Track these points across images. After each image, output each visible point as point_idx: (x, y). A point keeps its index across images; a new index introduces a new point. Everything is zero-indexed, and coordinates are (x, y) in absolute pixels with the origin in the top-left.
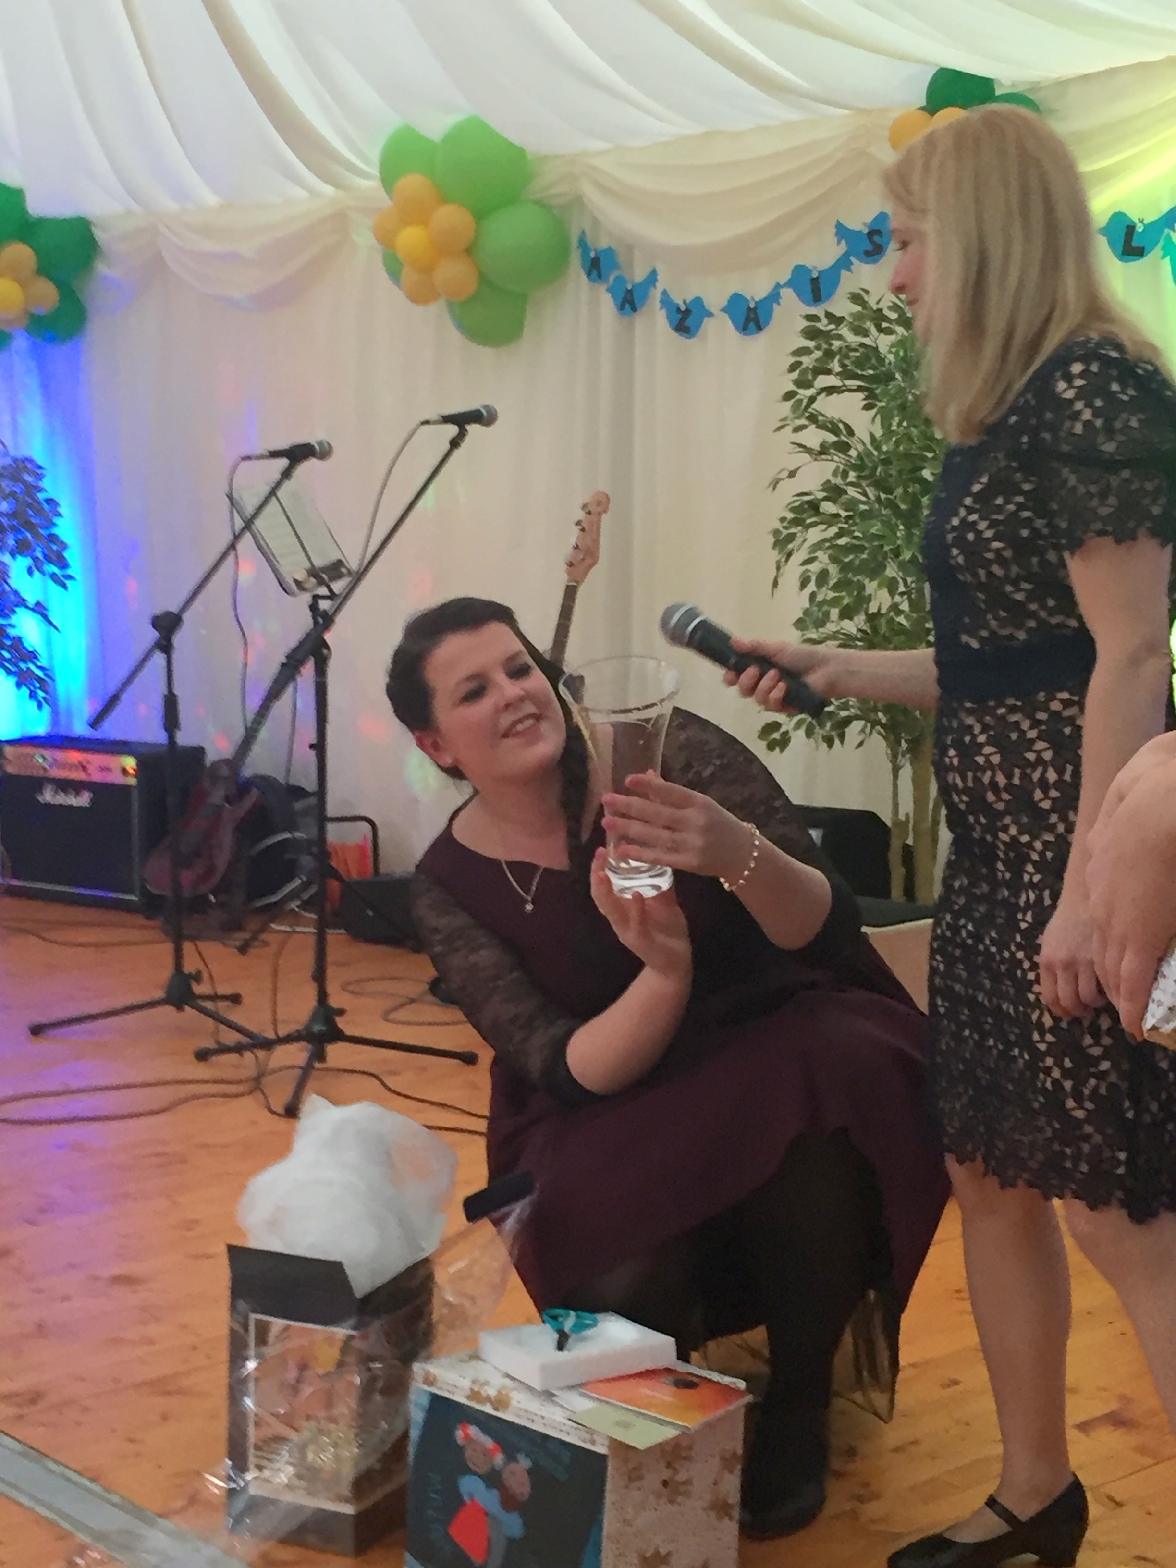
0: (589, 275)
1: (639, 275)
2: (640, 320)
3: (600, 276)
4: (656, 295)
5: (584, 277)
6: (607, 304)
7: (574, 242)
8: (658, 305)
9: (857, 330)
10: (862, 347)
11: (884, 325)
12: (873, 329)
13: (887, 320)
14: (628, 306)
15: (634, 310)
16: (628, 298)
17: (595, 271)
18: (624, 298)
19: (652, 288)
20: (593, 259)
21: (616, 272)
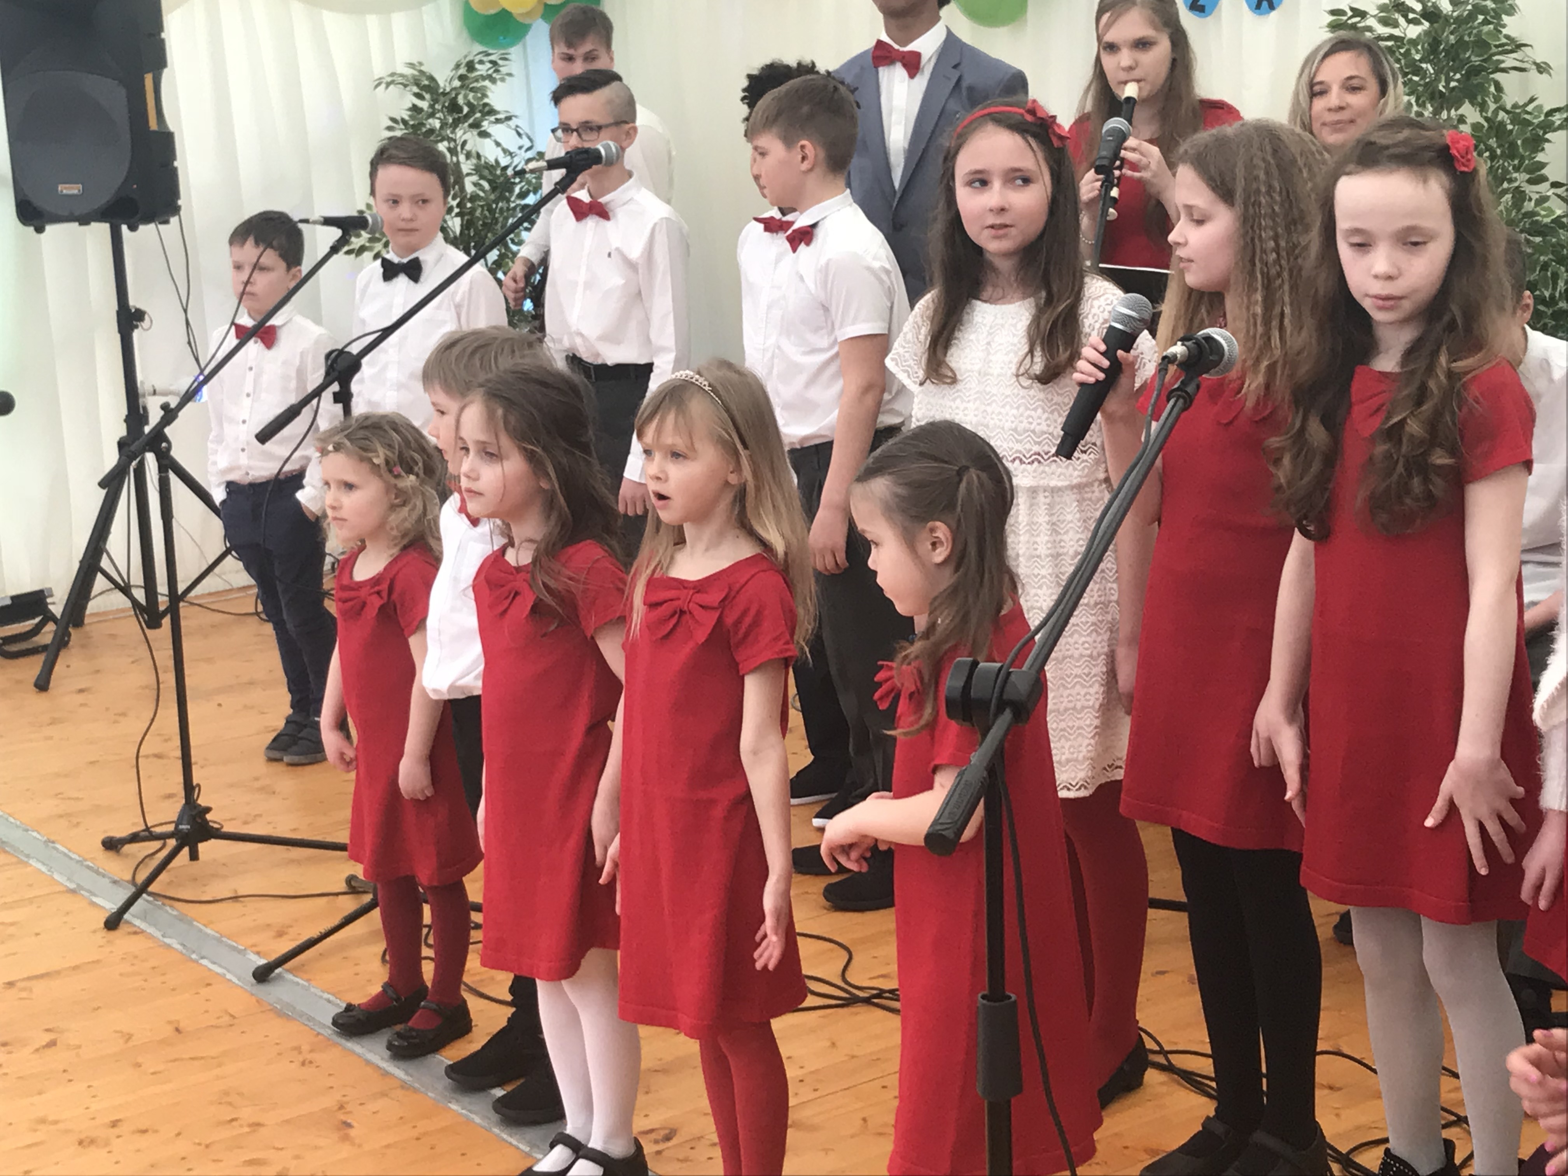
9: (1385, 22)
10: (1391, 37)
11: (1411, 16)
12: (1402, 21)
13: (1413, 11)
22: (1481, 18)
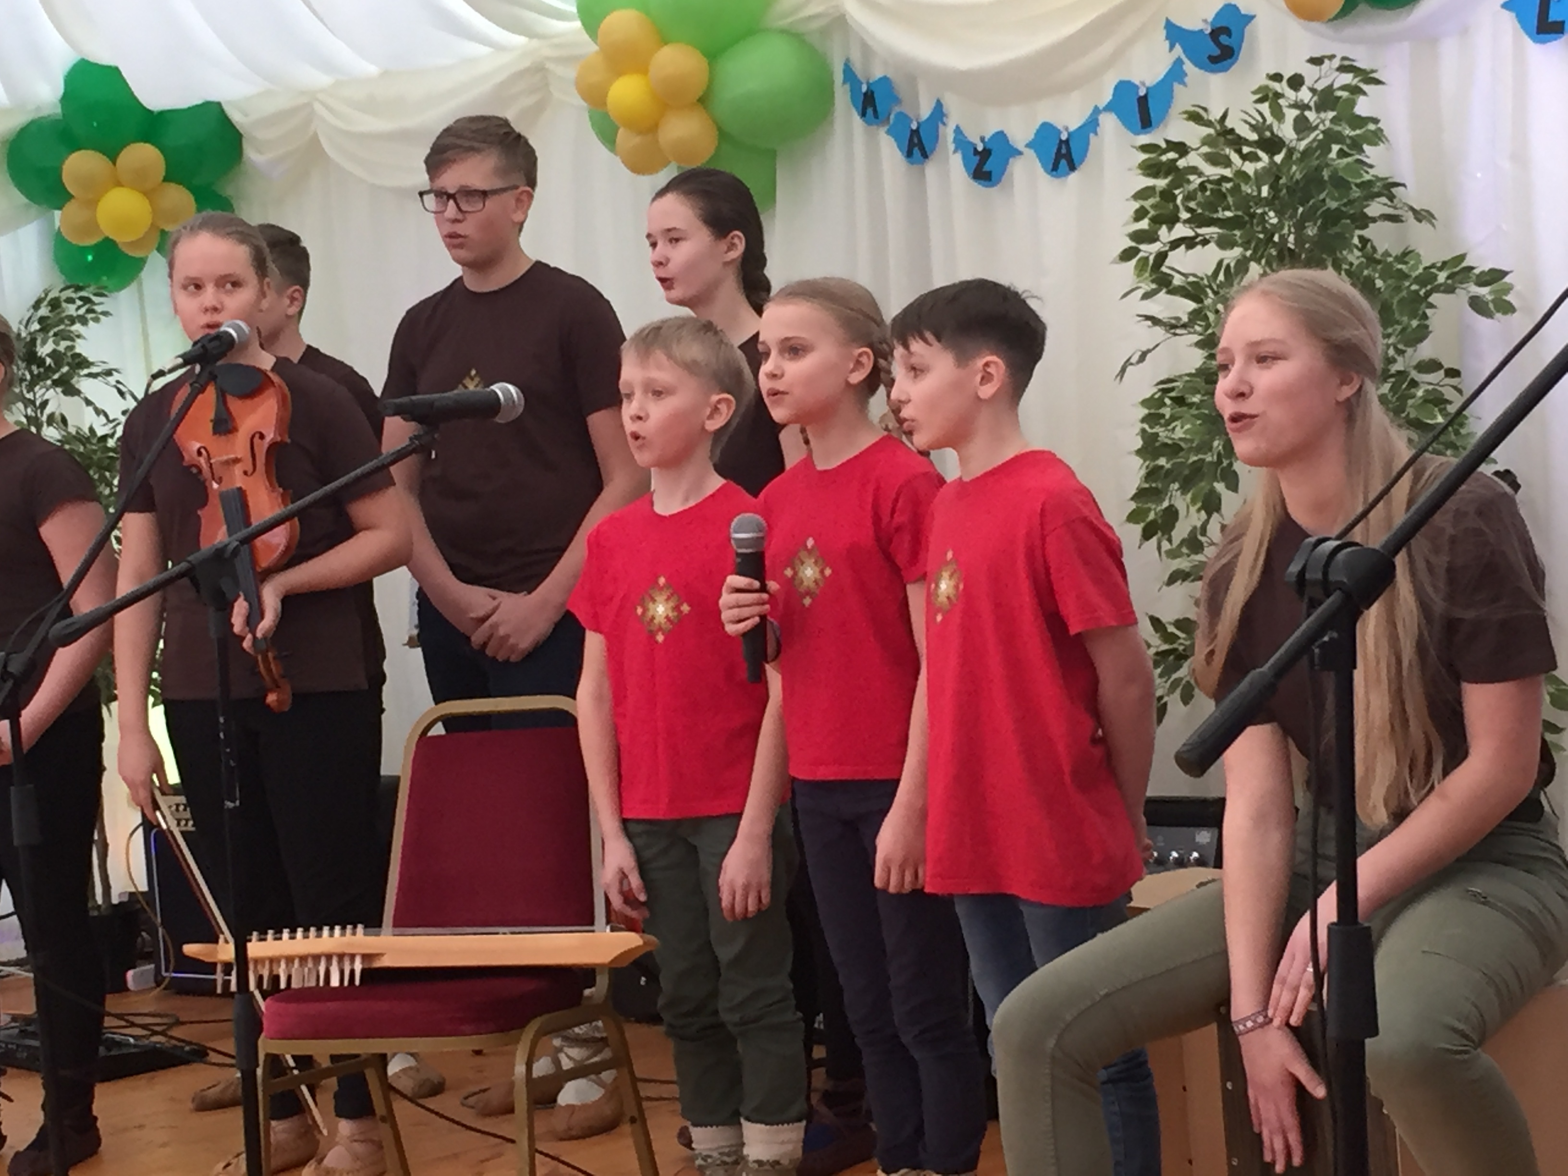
1: (925, 112)
2: (931, 169)
4: (948, 134)
6: (890, 152)
7: (839, 77)
8: (952, 147)
10: (1222, 180)
14: (916, 151)
15: (925, 156)
16: (916, 140)
17: (870, 111)
18: (911, 140)
19: (941, 125)
20: (865, 94)
21: (897, 109)
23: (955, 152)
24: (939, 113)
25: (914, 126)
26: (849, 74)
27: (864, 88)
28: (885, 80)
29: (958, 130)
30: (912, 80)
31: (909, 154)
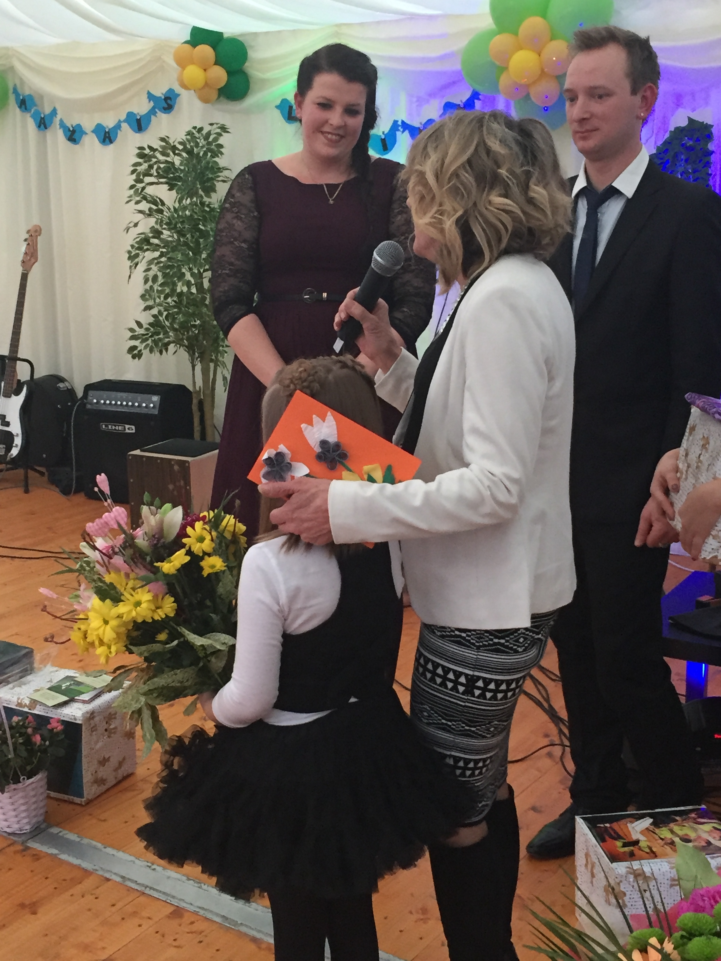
0: (20, 107)
1: (47, 110)
2: (49, 134)
3: (26, 109)
4: (57, 120)
5: (18, 110)
6: (31, 124)
7: (11, 91)
8: (58, 126)
9: (163, 154)
10: (167, 162)
11: (177, 152)
12: (171, 154)
13: (178, 149)
14: (42, 126)
15: (46, 128)
16: (43, 122)
17: (23, 106)
18: (40, 121)
19: (54, 117)
20: (22, 100)
21: (35, 108)
22: (209, 154)
23: (60, 128)
24: (54, 112)
25: (43, 116)
26: (15, 91)
27: (21, 98)
28: (30, 96)
29: (61, 121)
30: (41, 97)
31: (39, 127)
